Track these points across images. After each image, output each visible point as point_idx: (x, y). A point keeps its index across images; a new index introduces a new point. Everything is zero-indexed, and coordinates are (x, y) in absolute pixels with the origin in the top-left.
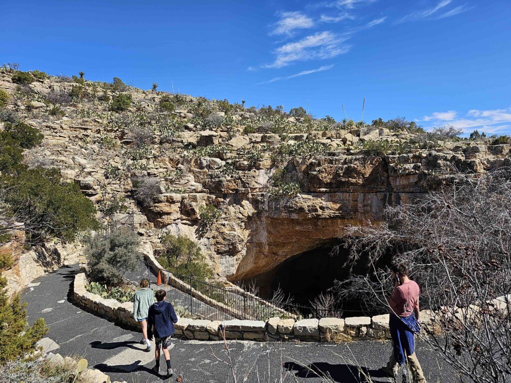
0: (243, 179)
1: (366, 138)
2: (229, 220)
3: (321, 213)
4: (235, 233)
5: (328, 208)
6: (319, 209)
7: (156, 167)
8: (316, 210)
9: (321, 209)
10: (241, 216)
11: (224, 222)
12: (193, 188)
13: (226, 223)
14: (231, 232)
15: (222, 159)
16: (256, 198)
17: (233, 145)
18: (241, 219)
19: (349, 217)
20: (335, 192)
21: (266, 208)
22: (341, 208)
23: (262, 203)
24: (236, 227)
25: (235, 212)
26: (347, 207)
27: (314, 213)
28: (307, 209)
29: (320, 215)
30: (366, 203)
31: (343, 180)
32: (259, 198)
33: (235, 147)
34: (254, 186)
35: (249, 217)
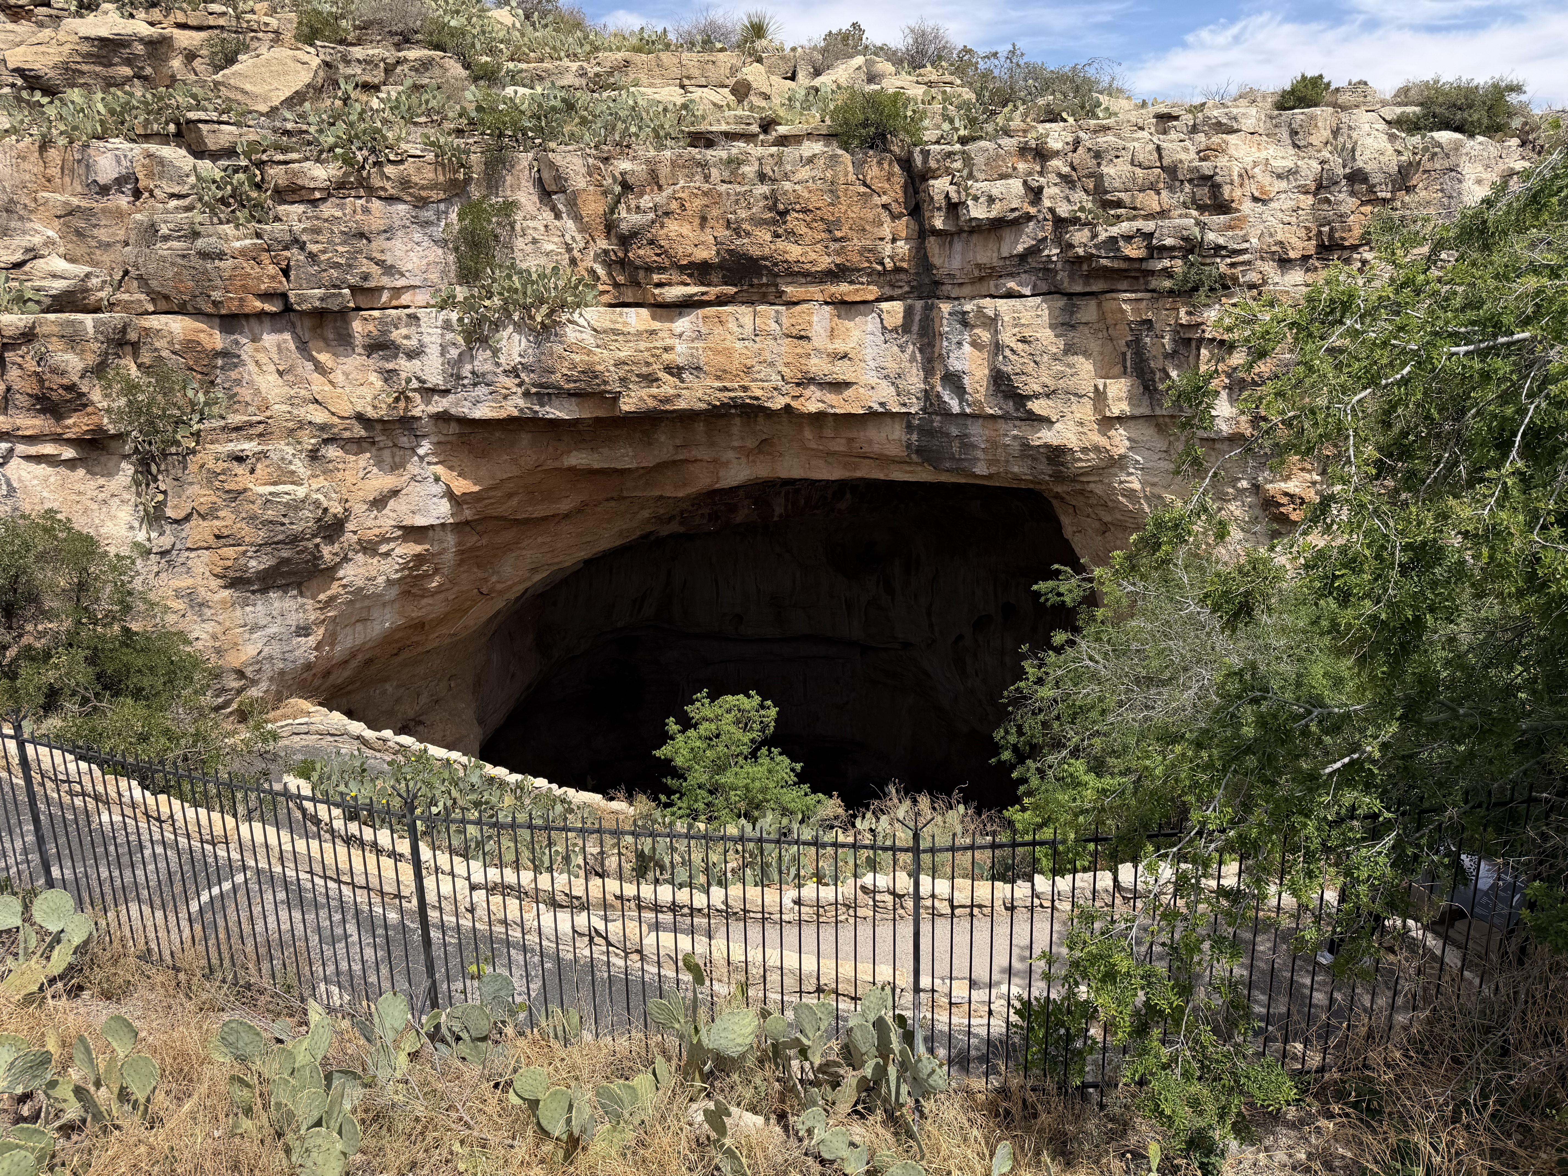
0: (314, 248)
1: (822, 83)
2: (266, 437)
3: (672, 392)
4: (301, 492)
5: (698, 368)
6: (662, 375)
8: (650, 379)
9: (668, 369)
10: (319, 416)
11: (239, 446)
12: (61, 286)
13: (249, 447)
14: (281, 488)
15: (199, 153)
16: (384, 333)
17: (248, 87)
18: (323, 428)
19: (778, 403)
20: (721, 301)
21: (435, 378)
22: (748, 370)
23: (412, 355)
24: (299, 467)
25: (290, 400)
26: (772, 364)
27: (644, 393)
28: (613, 375)
29: (667, 400)
30: (839, 346)
31: (755, 251)
32: (396, 335)
33: (255, 97)
34: (366, 277)
35: (360, 417)
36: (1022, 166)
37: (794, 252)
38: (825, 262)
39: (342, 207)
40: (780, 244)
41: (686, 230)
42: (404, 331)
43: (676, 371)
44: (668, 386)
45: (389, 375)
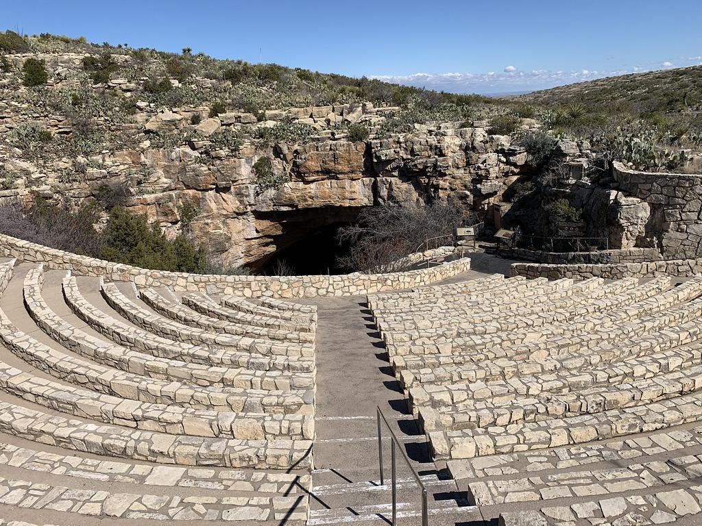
0: (223, 172)
1: (350, 117)
2: (213, 219)
4: (221, 231)
5: (317, 197)
6: (308, 199)
7: (116, 164)
8: (305, 200)
9: (310, 197)
10: (225, 213)
11: (207, 221)
12: (166, 185)
13: (209, 221)
14: (217, 231)
15: (194, 148)
16: (240, 191)
17: (204, 130)
18: (226, 215)
19: (338, 204)
20: (323, 180)
21: (252, 202)
22: (330, 196)
23: (247, 196)
24: (221, 225)
25: (218, 209)
26: (336, 195)
27: (304, 204)
28: (296, 200)
29: (310, 205)
30: (353, 190)
31: (330, 168)
32: (243, 191)
33: (205, 132)
34: (235, 178)
35: (235, 212)
36: (394, 146)
37: (340, 167)
38: (347, 169)
39: (229, 161)
40: (337, 166)
41: (313, 163)
42: (244, 190)
43: (312, 198)
44: (310, 202)
45: (241, 202)
